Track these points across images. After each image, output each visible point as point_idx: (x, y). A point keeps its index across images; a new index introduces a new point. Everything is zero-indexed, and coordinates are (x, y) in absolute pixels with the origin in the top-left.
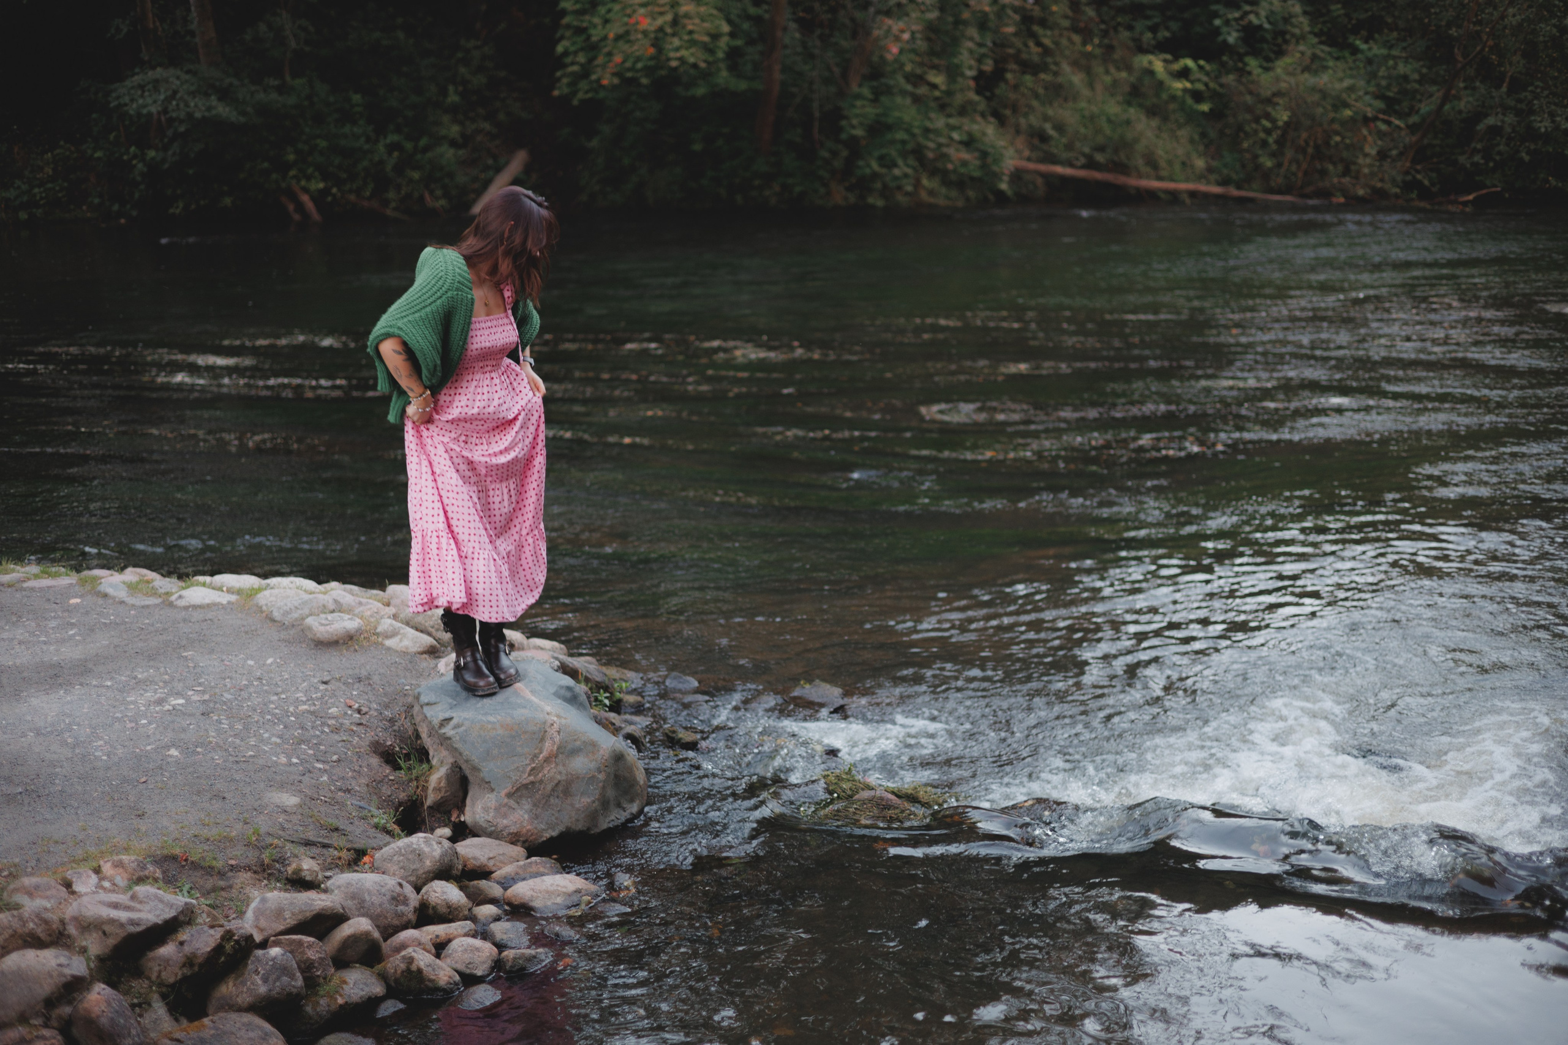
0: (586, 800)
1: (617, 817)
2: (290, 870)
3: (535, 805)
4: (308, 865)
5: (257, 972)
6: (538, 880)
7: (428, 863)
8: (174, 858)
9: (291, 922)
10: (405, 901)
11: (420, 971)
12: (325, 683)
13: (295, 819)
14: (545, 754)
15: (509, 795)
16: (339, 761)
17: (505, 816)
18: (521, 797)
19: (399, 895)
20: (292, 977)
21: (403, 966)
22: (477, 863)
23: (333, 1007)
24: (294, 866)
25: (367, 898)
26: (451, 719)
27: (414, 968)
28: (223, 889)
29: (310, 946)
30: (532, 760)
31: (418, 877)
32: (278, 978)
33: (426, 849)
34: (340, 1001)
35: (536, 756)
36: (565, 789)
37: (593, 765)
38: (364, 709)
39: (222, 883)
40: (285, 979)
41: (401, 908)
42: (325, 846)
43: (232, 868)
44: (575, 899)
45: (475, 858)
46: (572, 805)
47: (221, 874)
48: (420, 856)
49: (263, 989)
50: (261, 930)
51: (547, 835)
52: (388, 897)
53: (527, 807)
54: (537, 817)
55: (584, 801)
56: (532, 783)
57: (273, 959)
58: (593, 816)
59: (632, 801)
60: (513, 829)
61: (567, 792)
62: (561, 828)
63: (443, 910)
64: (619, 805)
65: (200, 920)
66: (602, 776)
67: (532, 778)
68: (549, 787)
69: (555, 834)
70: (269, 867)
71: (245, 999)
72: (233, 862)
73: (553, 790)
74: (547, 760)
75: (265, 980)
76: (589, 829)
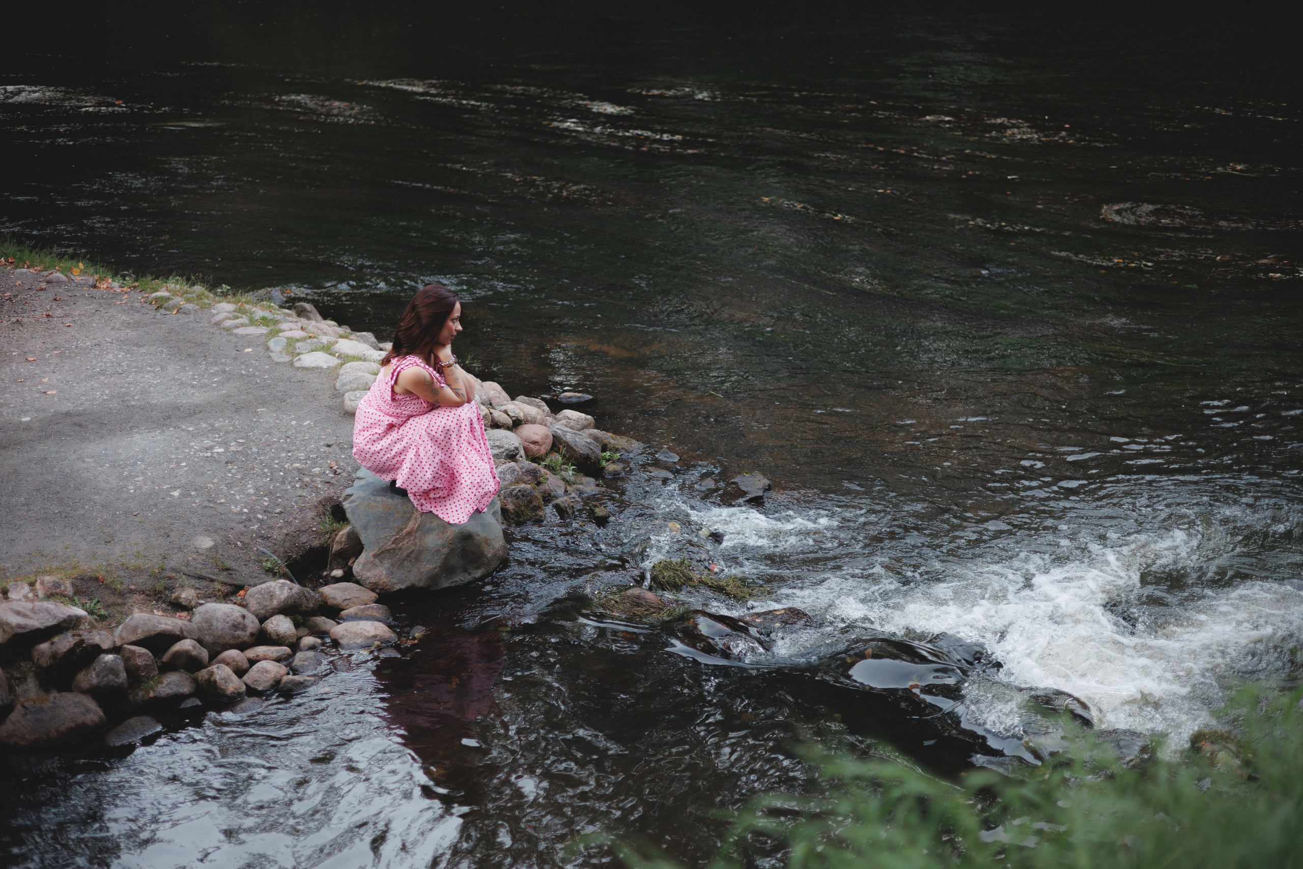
0: (430, 566)
1: (461, 578)
2: (174, 596)
3: (392, 565)
4: (186, 594)
5: (95, 670)
6: (355, 623)
7: (275, 602)
8: (97, 579)
9: (140, 635)
10: (244, 628)
11: (215, 682)
12: (329, 446)
13: (200, 559)
14: (408, 529)
15: (375, 556)
16: (281, 513)
17: (369, 570)
18: (384, 558)
19: (239, 624)
20: (117, 675)
21: (206, 676)
22: (335, 602)
23: (146, 698)
24: (176, 594)
25: (215, 623)
26: (351, 495)
27: (212, 679)
28: (119, 605)
29: (140, 655)
30: (398, 533)
31: (267, 611)
32: (106, 676)
33: (278, 593)
34: (152, 694)
35: (401, 530)
36: (415, 557)
37: (440, 542)
38: (339, 471)
39: (120, 601)
40: (111, 677)
41: (239, 633)
42: (212, 580)
43: (131, 592)
44: (370, 641)
45: (334, 598)
46: (419, 569)
47: (121, 594)
48: (272, 596)
49: (95, 681)
50: (122, 639)
51: (397, 587)
52: (230, 624)
53: (387, 565)
54: (392, 573)
55: (429, 566)
56: (394, 549)
57: (105, 663)
58: (434, 578)
59: (478, 568)
60: (373, 580)
61: (417, 559)
62: (408, 584)
63: (275, 637)
64: (466, 570)
65: (82, 627)
66: (445, 551)
67: (394, 546)
68: (405, 554)
69: (403, 587)
70: (160, 592)
71: (85, 685)
72: (133, 587)
73: (408, 556)
74: (409, 534)
75: (98, 676)
76: (429, 587)
